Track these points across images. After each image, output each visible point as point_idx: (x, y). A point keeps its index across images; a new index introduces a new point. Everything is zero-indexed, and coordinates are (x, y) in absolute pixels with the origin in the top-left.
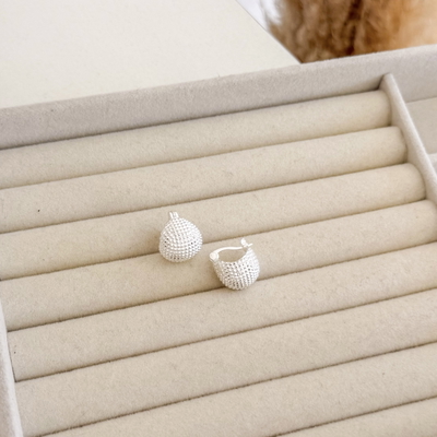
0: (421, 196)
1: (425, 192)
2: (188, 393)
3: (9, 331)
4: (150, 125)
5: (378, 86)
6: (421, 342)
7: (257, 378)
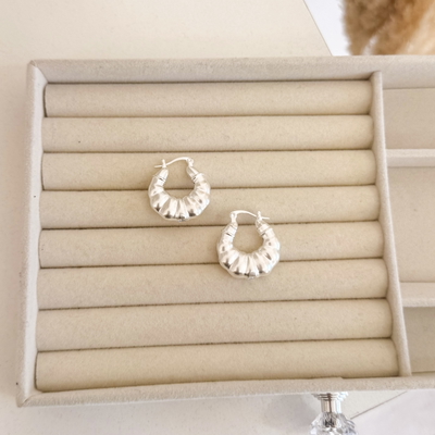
0: (371, 182)
1: (375, 179)
2: (156, 301)
3: (44, 229)
4: (178, 82)
5: (367, 78)
6: (334, 297)
7: (207, 300)
